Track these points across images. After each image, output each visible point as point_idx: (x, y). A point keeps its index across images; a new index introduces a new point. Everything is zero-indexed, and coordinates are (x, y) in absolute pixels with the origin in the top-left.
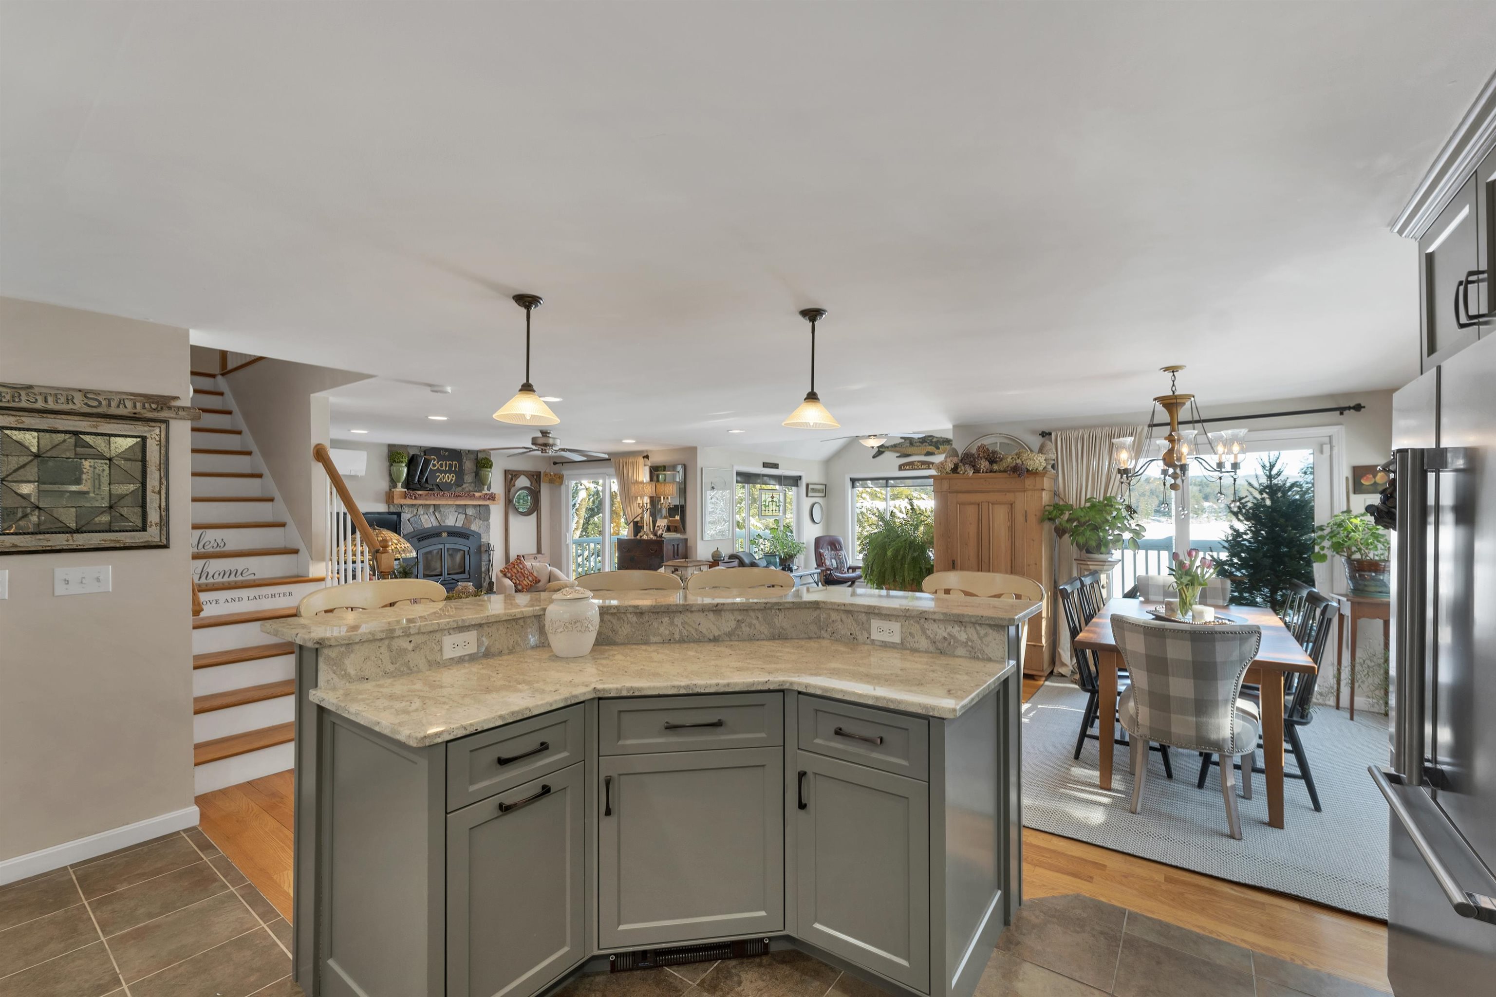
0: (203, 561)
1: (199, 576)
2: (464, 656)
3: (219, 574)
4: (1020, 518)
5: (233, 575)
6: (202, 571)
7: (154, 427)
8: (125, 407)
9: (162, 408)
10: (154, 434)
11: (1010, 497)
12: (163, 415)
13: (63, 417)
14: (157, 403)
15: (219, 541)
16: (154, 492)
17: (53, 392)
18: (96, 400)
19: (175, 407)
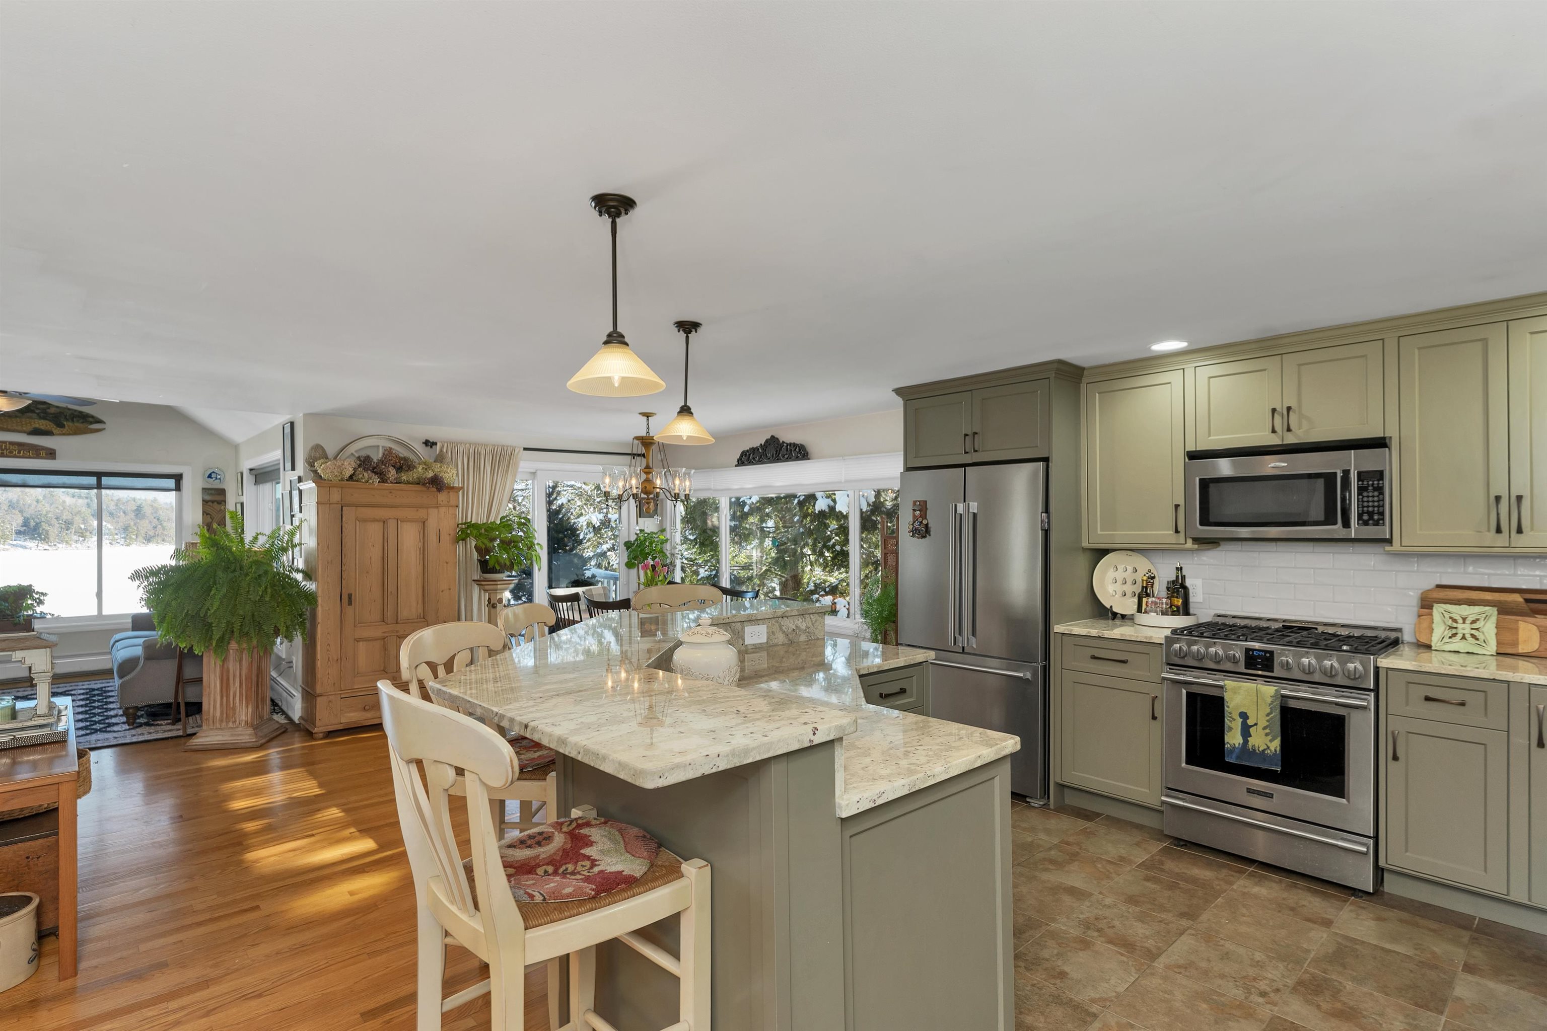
4: (432, 537)
11: (422, 513)
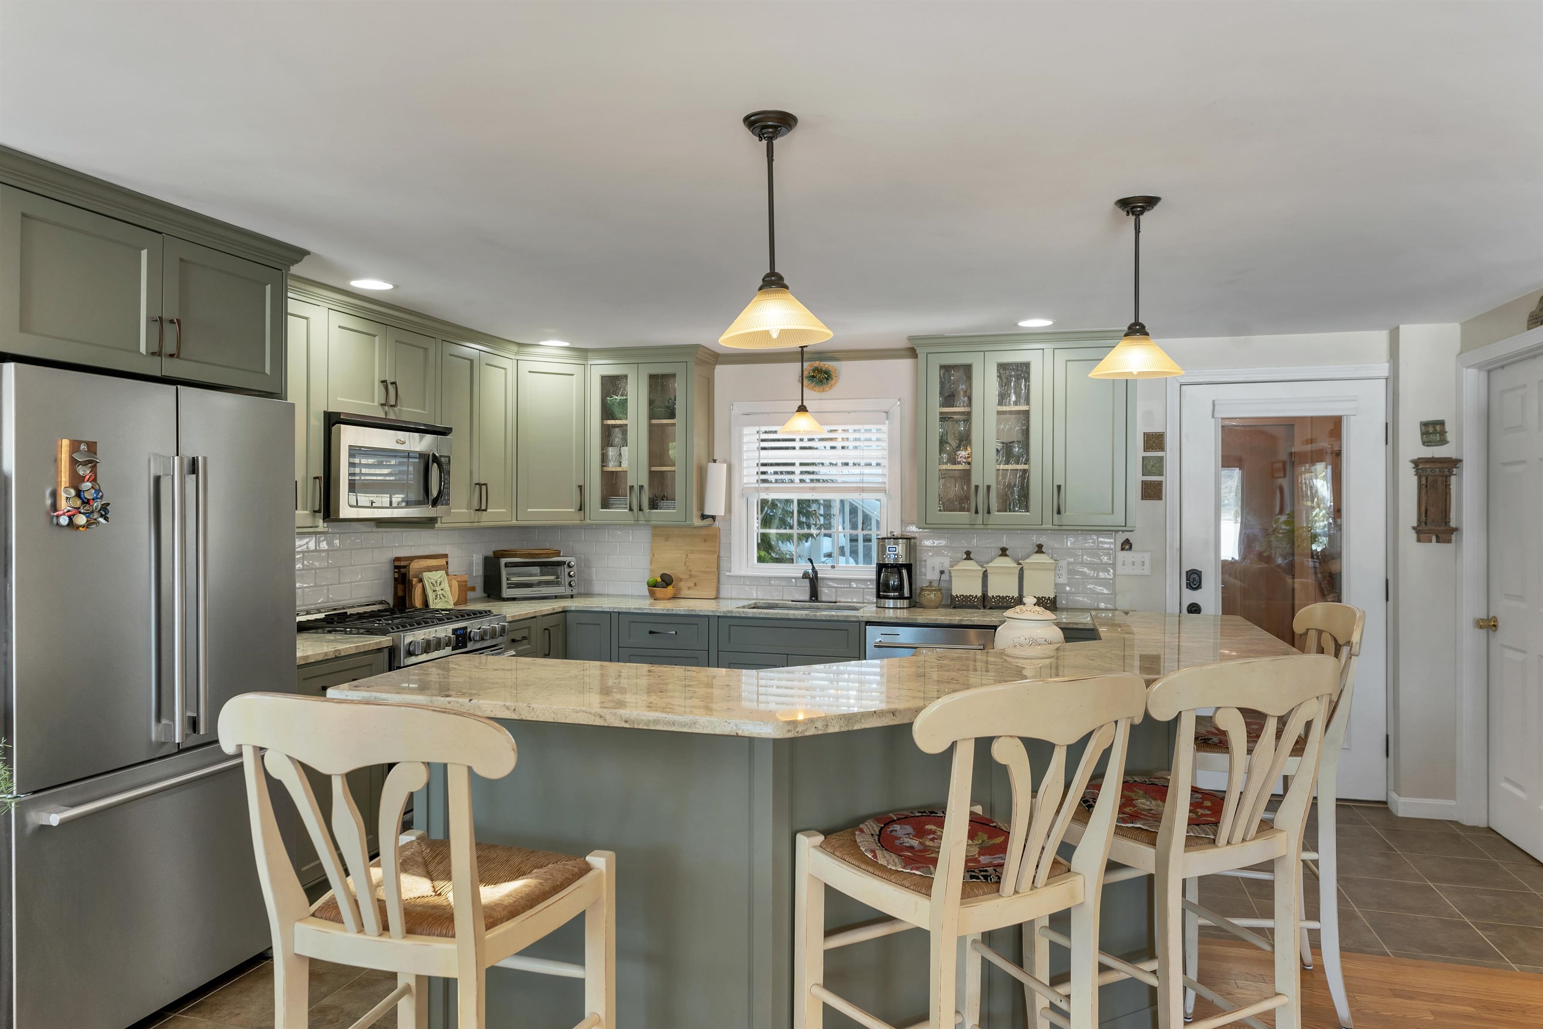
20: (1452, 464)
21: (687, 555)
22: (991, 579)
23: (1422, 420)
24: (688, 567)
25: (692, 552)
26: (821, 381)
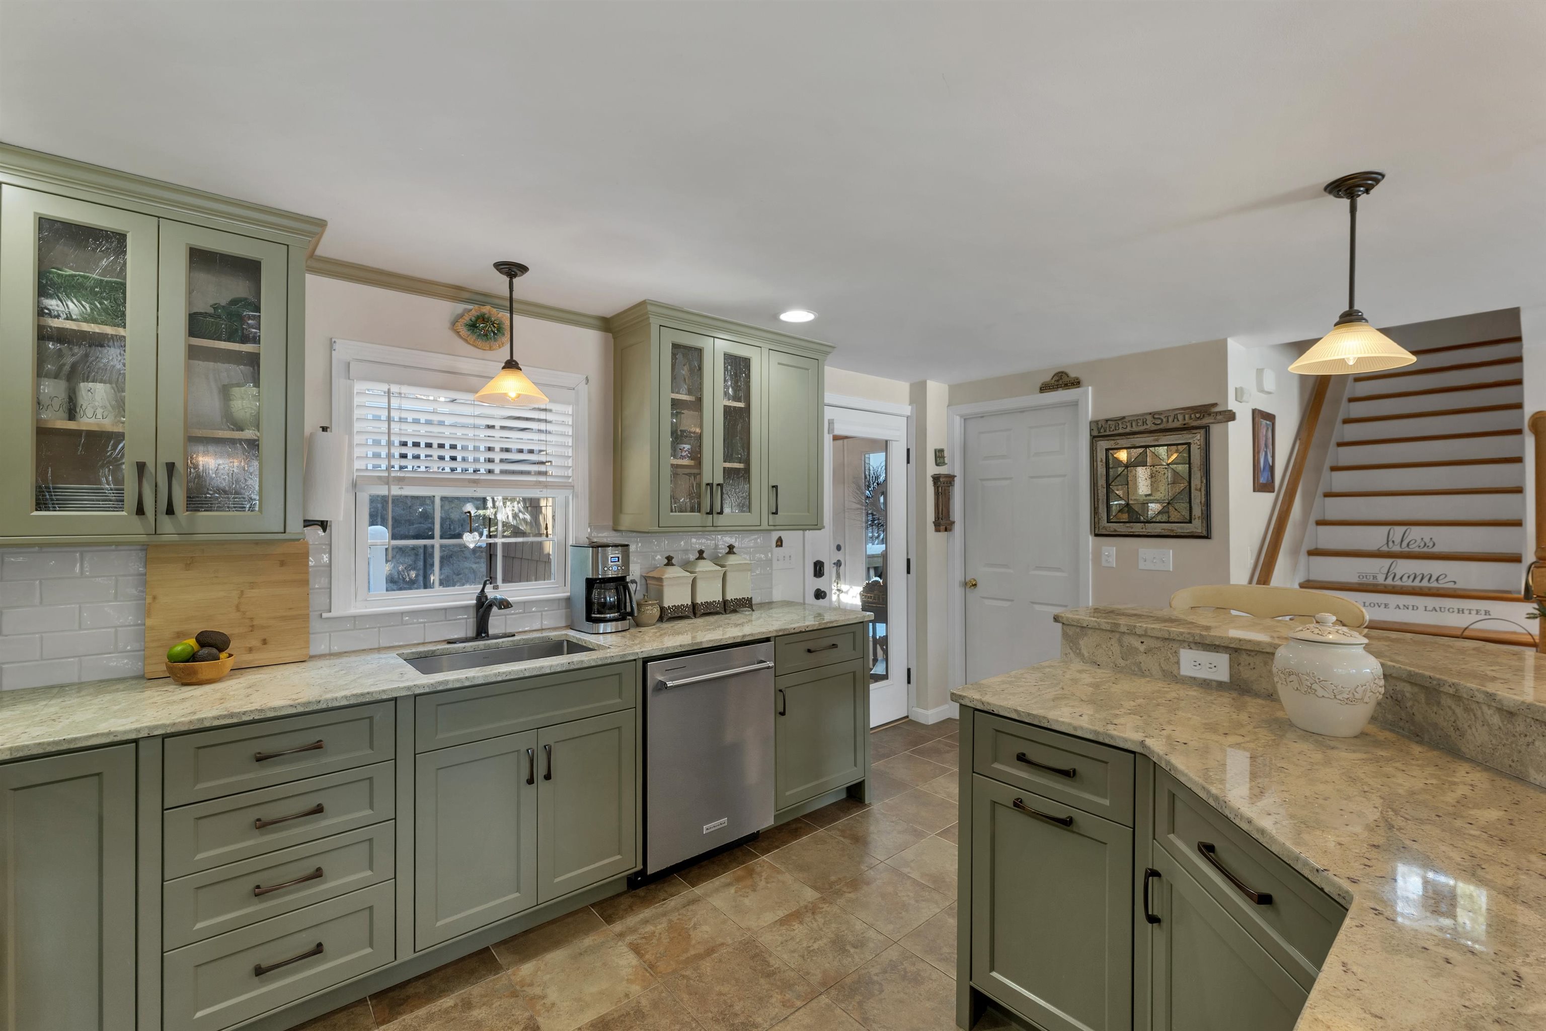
0: (1389, 561)
1: (1385, 576)
2: (1211, 681)
3: (1409, 577)
5: (1426, 579)
6: (1388, 572)
7: (1196, 433)
8: (1178, 420)
9: (1204, 416)
10: (1197, 439)
12: (1205, 421)
13: (1138, 436)
14: (1200, 412)
15: (1427, 540)
16: (1196, 490)
17: (1135, 418)
18: (1159, 418)
19: (1214, 413)
20: (950, 479)
21: (242, 592)
22: (700, 585)
23: (936, 448)
24: (244, 613)
25: (252, 585)
26: (486, 335)
